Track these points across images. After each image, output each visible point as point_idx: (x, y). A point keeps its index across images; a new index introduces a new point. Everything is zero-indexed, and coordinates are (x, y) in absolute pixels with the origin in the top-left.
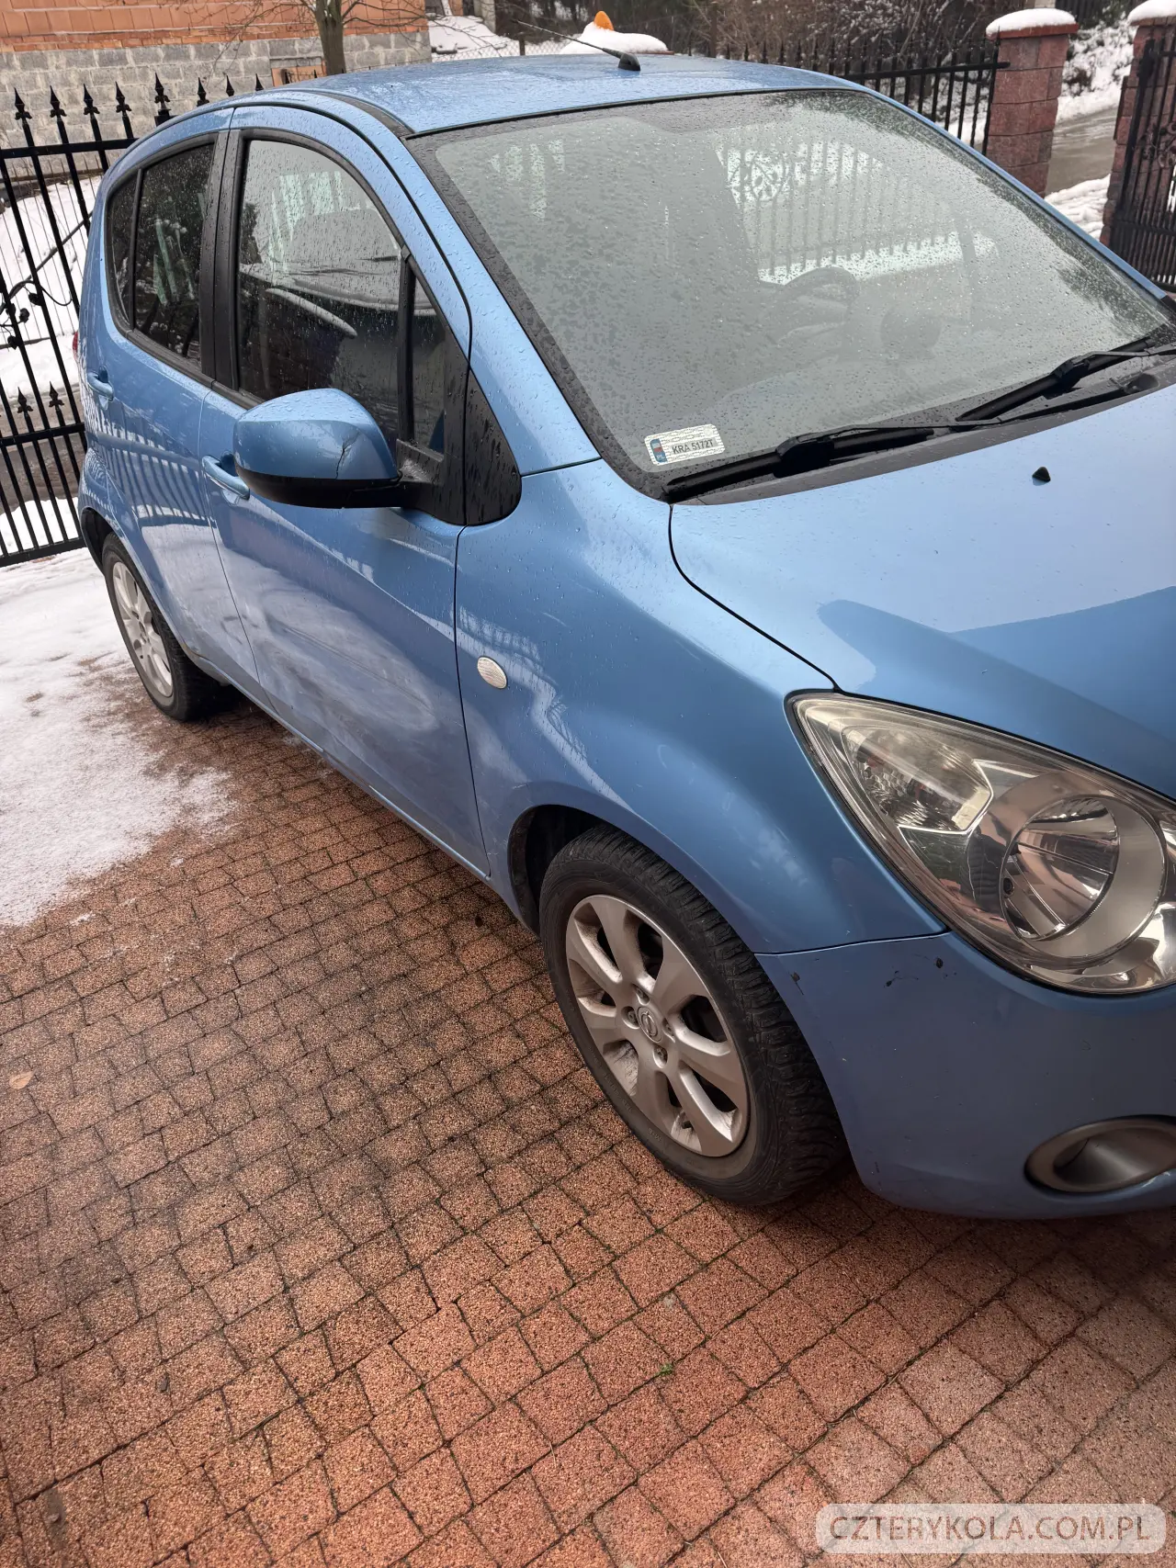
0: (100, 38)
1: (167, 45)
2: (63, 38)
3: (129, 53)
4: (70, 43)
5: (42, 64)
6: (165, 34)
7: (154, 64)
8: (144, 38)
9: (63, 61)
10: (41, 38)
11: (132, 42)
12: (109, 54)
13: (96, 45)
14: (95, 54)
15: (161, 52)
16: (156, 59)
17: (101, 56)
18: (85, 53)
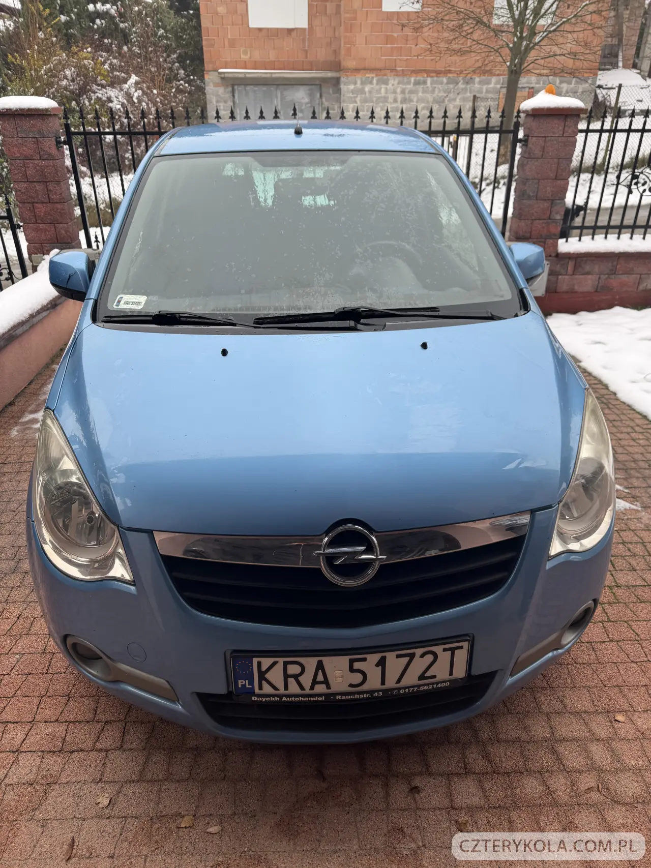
0: (417, 72)
1: (449, 77)
2: (399, 71)
3: (429, 80)
4: (403, 74)
5: (386, 83)
6: (450, 72)
7: (440, 86)
8: (438, 73)
9: (396, 82)
10: (389, 71)
11: (432, 75)
12: (419, 80)
13: (415, 75)
14: (412, 80)
15: (445, 80)
16: (442, 83)
17: (415, 80)
18: (408, 79)
